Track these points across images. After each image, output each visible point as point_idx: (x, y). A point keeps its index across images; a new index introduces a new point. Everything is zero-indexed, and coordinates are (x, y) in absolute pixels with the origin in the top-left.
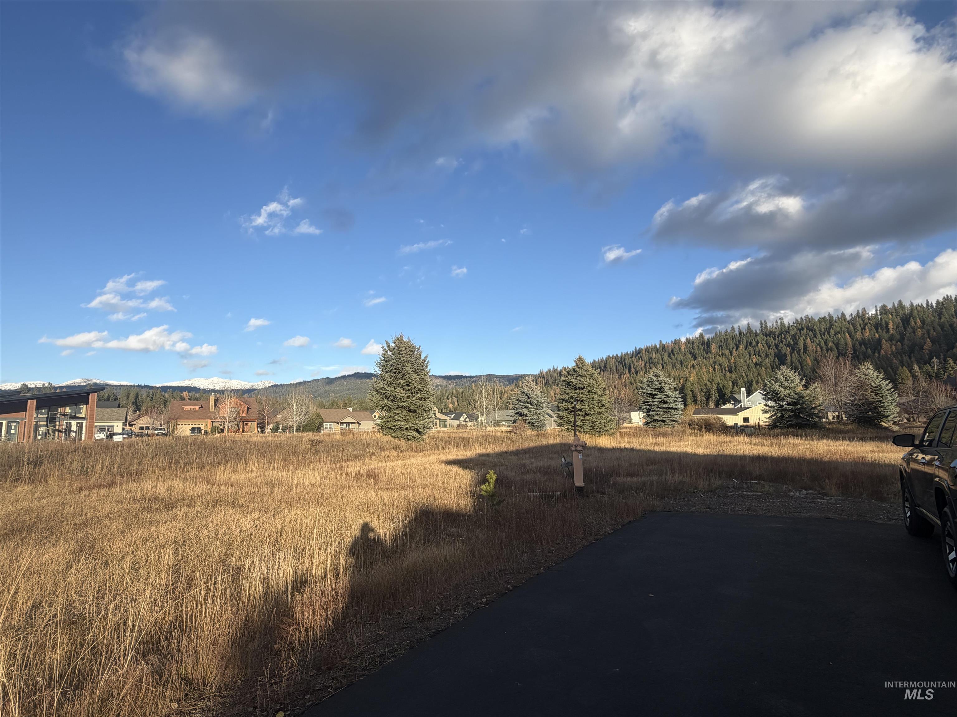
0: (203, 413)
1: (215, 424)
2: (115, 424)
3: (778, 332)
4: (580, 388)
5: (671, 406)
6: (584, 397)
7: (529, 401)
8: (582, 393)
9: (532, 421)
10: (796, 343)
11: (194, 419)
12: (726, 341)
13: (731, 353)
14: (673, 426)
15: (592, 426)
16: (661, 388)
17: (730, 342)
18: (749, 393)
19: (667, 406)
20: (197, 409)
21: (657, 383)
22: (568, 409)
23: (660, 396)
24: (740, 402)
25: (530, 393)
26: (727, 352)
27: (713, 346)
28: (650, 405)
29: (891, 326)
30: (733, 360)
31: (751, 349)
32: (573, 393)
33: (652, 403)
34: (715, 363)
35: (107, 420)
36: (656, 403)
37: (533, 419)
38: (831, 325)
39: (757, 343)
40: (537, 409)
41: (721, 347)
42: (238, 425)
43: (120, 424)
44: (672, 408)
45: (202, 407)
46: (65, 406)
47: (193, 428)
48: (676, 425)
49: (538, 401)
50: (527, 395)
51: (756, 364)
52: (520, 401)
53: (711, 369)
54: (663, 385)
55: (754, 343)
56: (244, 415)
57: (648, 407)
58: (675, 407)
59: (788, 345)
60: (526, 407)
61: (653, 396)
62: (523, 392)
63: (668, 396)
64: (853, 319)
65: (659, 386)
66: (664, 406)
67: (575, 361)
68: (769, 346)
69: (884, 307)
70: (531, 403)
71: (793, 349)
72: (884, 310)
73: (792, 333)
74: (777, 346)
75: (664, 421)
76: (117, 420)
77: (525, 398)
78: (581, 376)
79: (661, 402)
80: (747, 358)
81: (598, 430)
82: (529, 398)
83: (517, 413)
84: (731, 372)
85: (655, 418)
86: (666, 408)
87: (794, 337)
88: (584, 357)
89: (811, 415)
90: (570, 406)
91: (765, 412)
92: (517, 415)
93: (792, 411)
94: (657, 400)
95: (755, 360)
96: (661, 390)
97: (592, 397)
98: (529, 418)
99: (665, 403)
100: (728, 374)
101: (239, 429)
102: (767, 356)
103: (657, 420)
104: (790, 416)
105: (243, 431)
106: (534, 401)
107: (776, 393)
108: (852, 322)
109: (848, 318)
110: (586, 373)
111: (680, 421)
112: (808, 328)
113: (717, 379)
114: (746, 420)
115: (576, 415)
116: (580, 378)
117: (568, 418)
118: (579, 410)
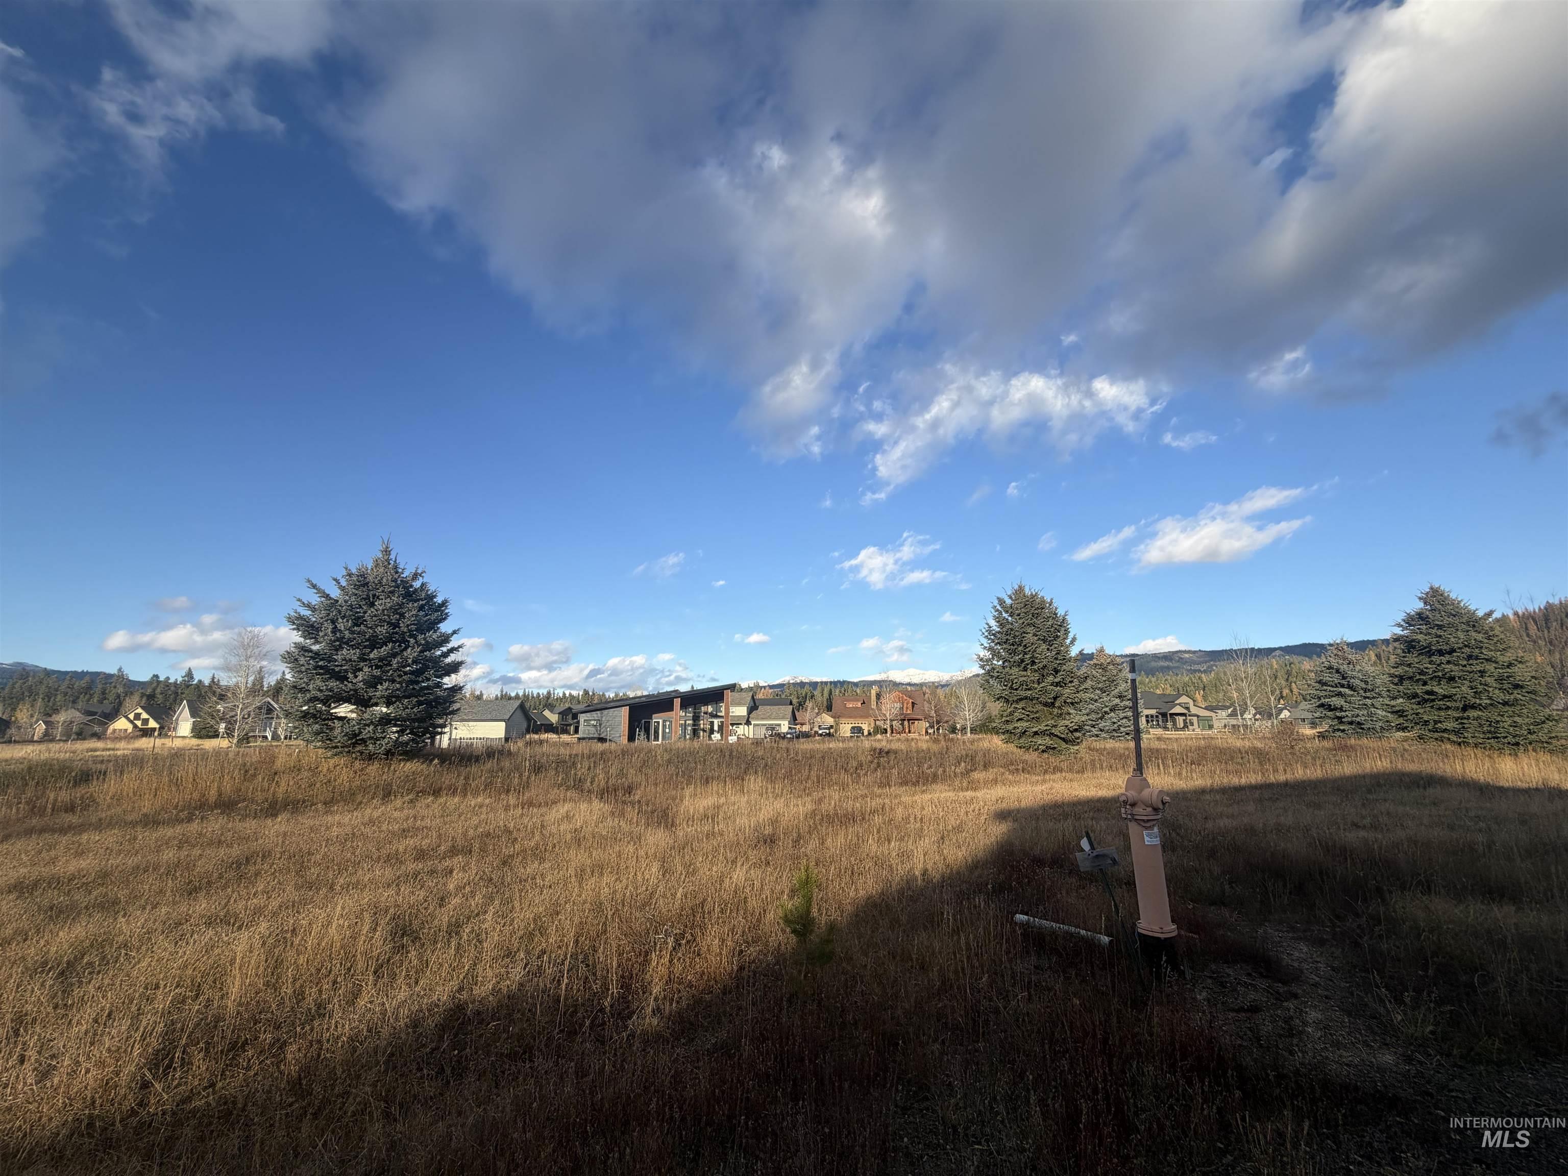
0: (864, 710)
1: (878, 723)
2: (782, 722)
4: (1441, 653)
6: (1456, 671)
7: (1344, 682)
8: (1449, 662)
9: (1358, 719)
11: (856, 717)
15: (1489, 732)
20: (859, 705)
22: (1415, 696)
25: (1344, 667)
32: (1425, 663)
35: (775, 719)
37: (1358, 715)
40: (1365, 698)
42: (902, 724)
43: (786, 723)
45: (864, 703)
46: (706, 704)
47: (853, 728)
49: (1366, 683)
50: (1338, 671)
52: (1325, 684)
56: (909, 712)
60: (1340, 694)
62: (1330, 668)
67: (1420, 599)
70: (1350, 687)
76: (783, 718)
77: (1336, 679)
78: (1440, 627)
81: (1511, 740)
82: (1344, 678)
83: (1322, 705)
88: (1445, 587)
90: (1419, 689)
92: (1321, 709)
97: (1480, 668)
98: (1349, 714)
101: (904, 728)
105: (910, 732)
106: (1356, 682)
110: (1456, 620)
115: (1440, 709)
116: (1439, 632)
117: (1417, 714)
118: (1445, 696)
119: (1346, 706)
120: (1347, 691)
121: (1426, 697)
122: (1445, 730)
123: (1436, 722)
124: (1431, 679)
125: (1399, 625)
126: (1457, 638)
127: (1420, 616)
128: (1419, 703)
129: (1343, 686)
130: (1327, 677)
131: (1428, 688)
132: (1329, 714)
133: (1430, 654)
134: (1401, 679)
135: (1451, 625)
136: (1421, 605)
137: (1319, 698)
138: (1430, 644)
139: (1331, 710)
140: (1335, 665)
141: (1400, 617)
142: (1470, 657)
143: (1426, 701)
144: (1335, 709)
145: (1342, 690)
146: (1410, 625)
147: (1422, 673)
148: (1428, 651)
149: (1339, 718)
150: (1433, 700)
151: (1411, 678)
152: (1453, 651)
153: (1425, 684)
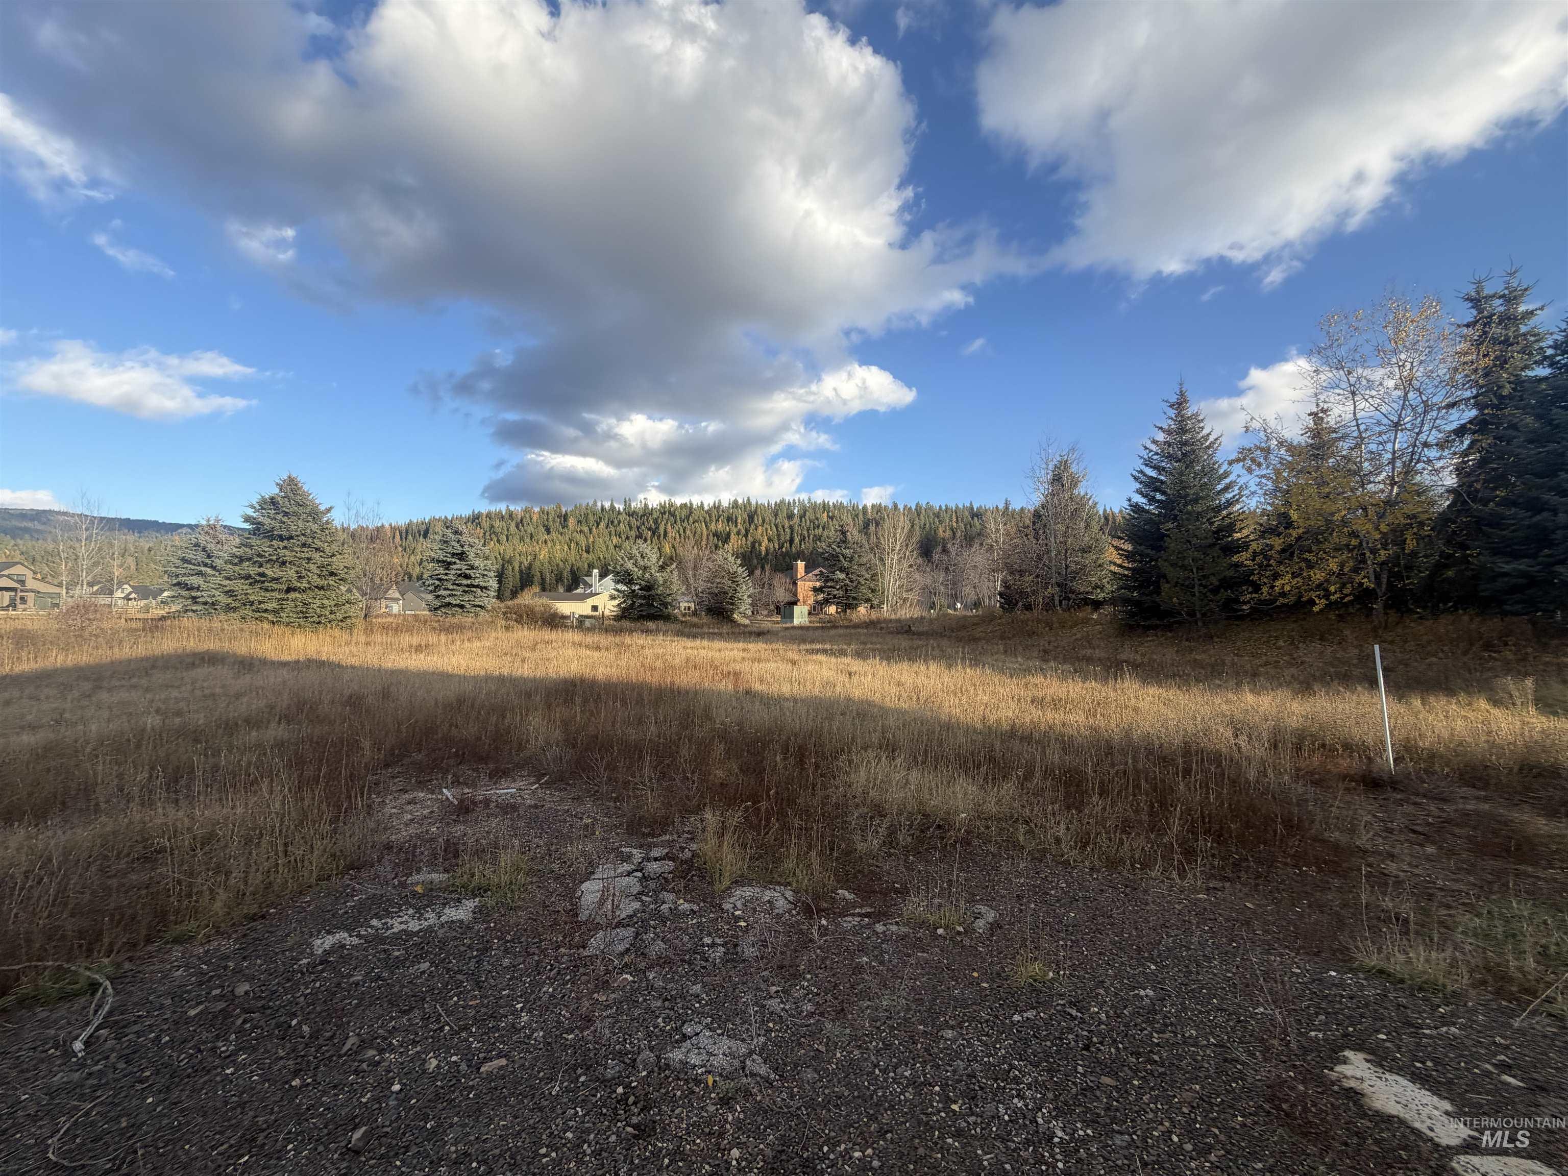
3: (641, 513)
4: (281, 538)
5: (476, 582)
6: (288, 555)
8: (285, 548)
10: (657, 528)
12: (586, 515)
13: (590, 530)
14: (477, 615)
15: (302, 612)
16: (463, 553)
17: (591, 517)
18: (603, 576)
19: (469, 582)
21: (457, 545)
22: (248, 577)
23: (460, 565)
24: (591, 586)
26: (586, 529)
27: (572, 521)
28: (440, 580)
29: (739, 521)
30: (591, 540)
31: (612, 529)
32: (265, 547)
33: (444, 577)
34: (571, 540)
36: (451, 577)
38: (691, 513)
39: (619, 522)
41: (580, 522)
44: (477, 586)
48: (482, 613)
51: (615, 547)
52: (187, 562)
53: (566, 547)
54: (466, 548)
55: (616, 522)
57: (437, 583)
58: (482, 584)
59: (649, 529)
61: (447, 565)
62: (197, 545)
63: (472, 567)
64: (710, 510)
65: (459, 549)
66: (465, 582)
67: (278, 484)
68: (631, 528)
69: (736, 502)
71: (654, 533)
72: (735, 504)
73: (655, 516)
74: (638, 528)
75: (462, 607)
78: (286, 514)
79: (460, 575)
80: (607, 538)
81: (316, 619)
83: (179, 584)
84: (588, 552)
85: (447, 600)
86: (468, 586)
87: (656, 521)
88: (301, 478)
89: (665, 605)
90: (253, 571)
91: (613, 598)
93: (644, 597)
94: (454, 572)
95: (615, 541)
96: (462, 556)
97: (307, 555)
99: (467, 577)
100: (585, 555)
102: (627, 538)
103: (450, 604)
104: (641, 605)
107: (628, 573)
108: (709, 512)
109: (706, 508)
110: (301, 510)
111: (490, 607)
112: (670, 512)
113: (572, 559)
114: (595, 608)
115: (267, 590)
116: (285, 519)
117: (246, 594)
118: (274, 579)
119: (204, 586)
120: (209, 571)
121: (258, 578)
122: (266, 611)
123: (260, 603)
124: (267, 562)
125: (252, 507)
126: (296, 526)
127: (273, 501)
128: (251, 584)
129: (206, 565)
130: (190, 556)
131: (261, 570)
132: (184, 593)
133: (271, 538)
134: (241, 560)
135: (295, 514)
136: (277, 491)
137: (177, 576)
138: (273, 529)
139: (188, 589)
140: (203, 543)
141: (255, 500)
142: (304, 545)
143: (256, 581)
144: (191, 589)
145: (203, 569)
146: (263, 508)
147: (259, 555)
148: (270, 535)
149: (194, 598)
150: (263, 582)
151: (249, 559)
152: (291, 538)
153: (261, 566)
